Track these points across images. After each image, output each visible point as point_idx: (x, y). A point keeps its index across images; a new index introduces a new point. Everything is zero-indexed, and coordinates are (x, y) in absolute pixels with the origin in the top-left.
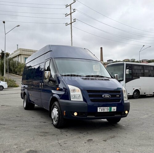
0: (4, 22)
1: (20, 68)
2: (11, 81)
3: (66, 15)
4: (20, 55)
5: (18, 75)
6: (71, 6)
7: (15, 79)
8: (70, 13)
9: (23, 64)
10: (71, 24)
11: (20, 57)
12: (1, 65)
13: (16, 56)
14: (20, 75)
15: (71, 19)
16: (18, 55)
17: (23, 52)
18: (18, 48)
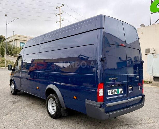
0: (6, 15)
1: (16, 51)
2: (10, 62)
3: (57, 15)
4: (16, 40)
5: (15, 56)
6: (60, 8)
7: (12, 60)
8: (59, 14)
9: (18, 48)
10: (60, 22)
11: (15, 41)
12: (1, 49)
13: (13, 41)
14: (16, 57)
15: (60, 18)
16: (14, 40)
17: (19, 37)
18: (14, 34)
